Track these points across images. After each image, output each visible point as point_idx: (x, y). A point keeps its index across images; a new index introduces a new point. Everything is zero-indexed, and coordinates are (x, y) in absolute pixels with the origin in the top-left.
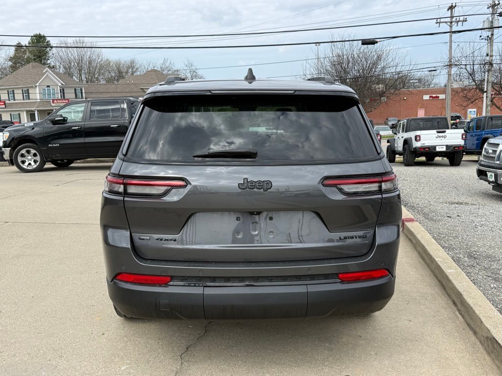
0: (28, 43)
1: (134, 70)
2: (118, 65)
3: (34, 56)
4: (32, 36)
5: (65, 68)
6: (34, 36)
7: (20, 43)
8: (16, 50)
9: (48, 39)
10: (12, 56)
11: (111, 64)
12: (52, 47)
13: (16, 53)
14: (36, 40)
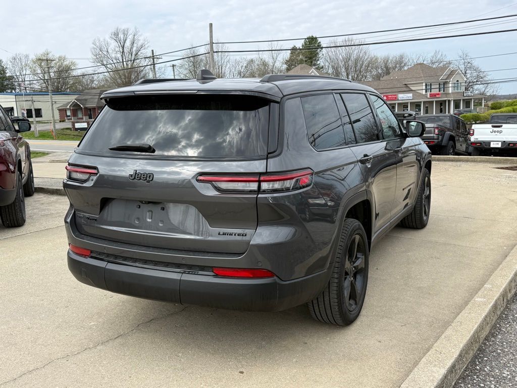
0: (301, 45)
1: (403, 65)
2: (386, 61)
3: (306, 58)
4: (305, 39)
5: (333, 67)
6: (307, 39)
7: (295, 46)
8: (292, 53)
9: (319, 40)
10: (287, 59)
11: (379, 61)
12: (322, 48)
13: (291, 56)
14: (309, 42)
